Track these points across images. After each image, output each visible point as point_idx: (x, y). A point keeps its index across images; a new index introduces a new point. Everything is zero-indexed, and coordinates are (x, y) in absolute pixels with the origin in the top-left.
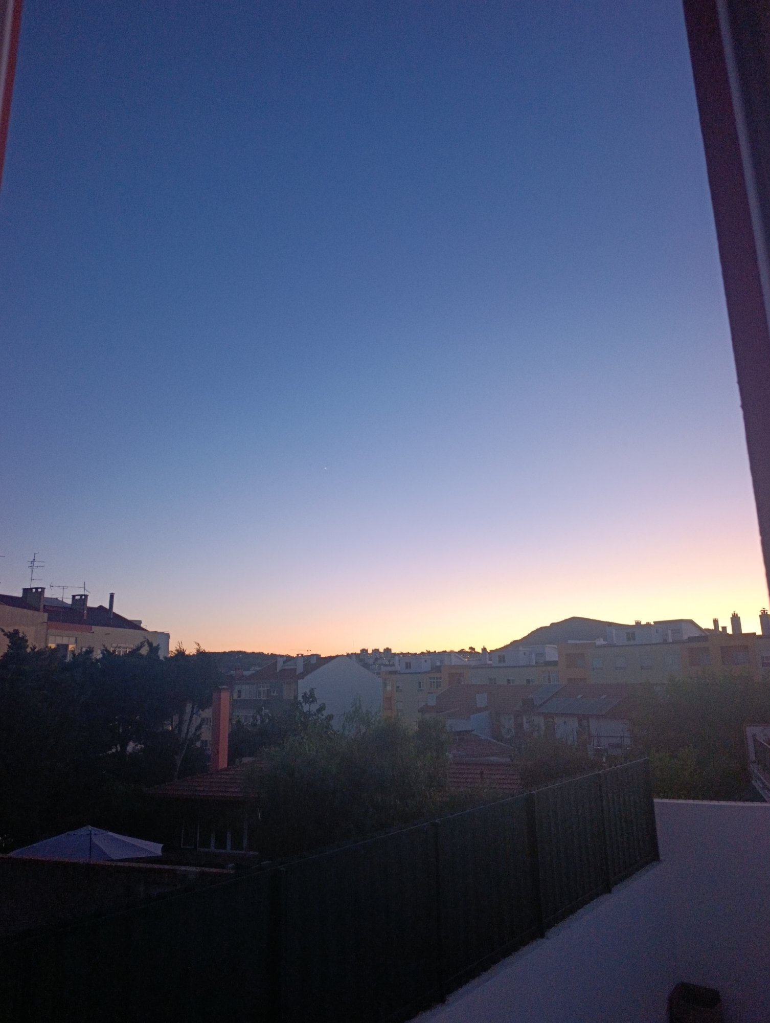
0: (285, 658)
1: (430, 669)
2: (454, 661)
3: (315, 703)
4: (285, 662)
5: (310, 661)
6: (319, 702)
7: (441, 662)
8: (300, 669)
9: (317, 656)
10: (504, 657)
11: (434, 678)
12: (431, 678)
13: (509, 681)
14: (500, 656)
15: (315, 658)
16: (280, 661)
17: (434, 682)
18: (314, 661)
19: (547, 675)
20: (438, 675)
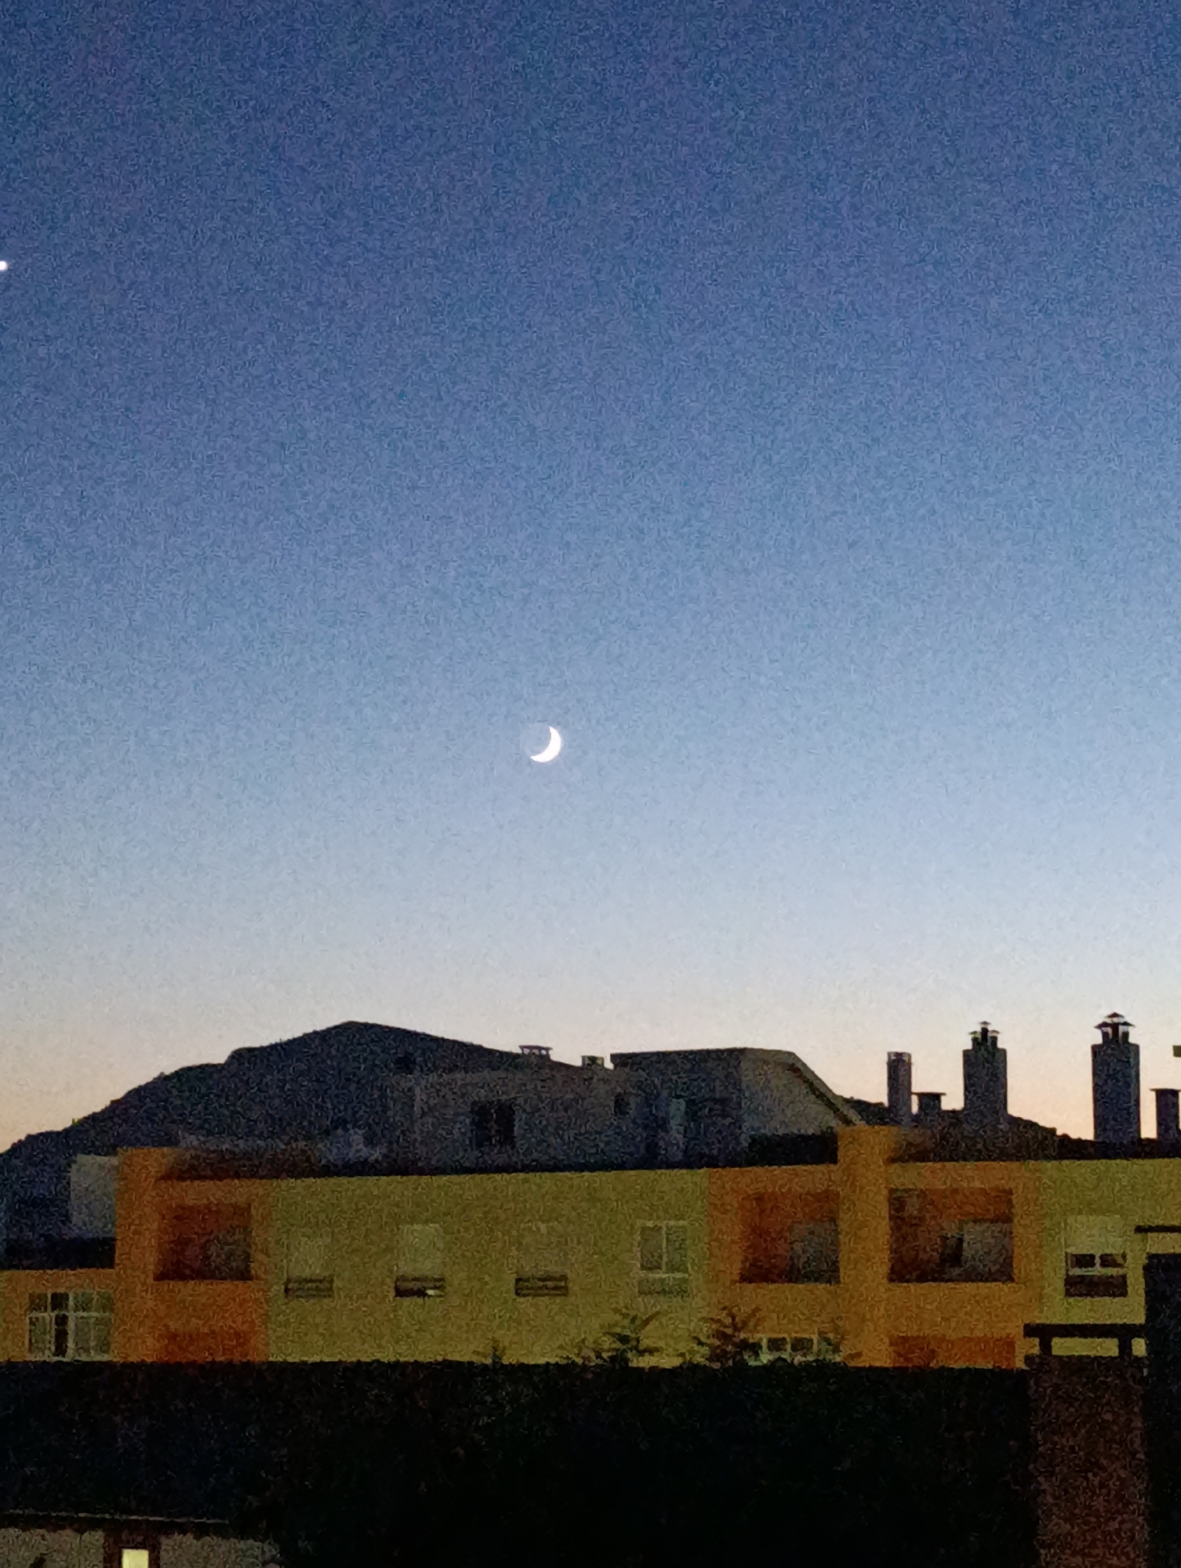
19: (49, 1316)
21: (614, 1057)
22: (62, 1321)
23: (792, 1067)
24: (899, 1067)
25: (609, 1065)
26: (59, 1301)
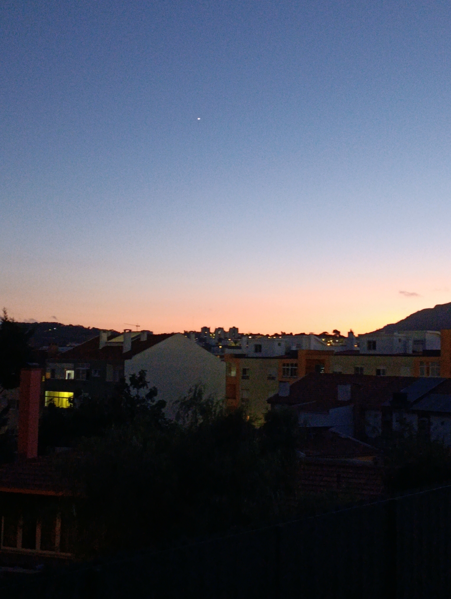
0: (110, 334)
1: (283, 354)
2: (314, 346)
3: (145, 387)
4: (109, 338)
5: (140, 339)
6: (150, 386)
7: (299, 346)
8: (127, 347)
9: (149, 334)
10: (374, 343)
11: (288, 365)
12: (284, 365)
13: (378, 371)
14: (369, 342)
15: (146, 335)
16: (104, 337)
17: (288, 369)
18: (144, 338)
19: (425, 367)
20: (294, 361)
22: (428, 368)
26: (427, 363)
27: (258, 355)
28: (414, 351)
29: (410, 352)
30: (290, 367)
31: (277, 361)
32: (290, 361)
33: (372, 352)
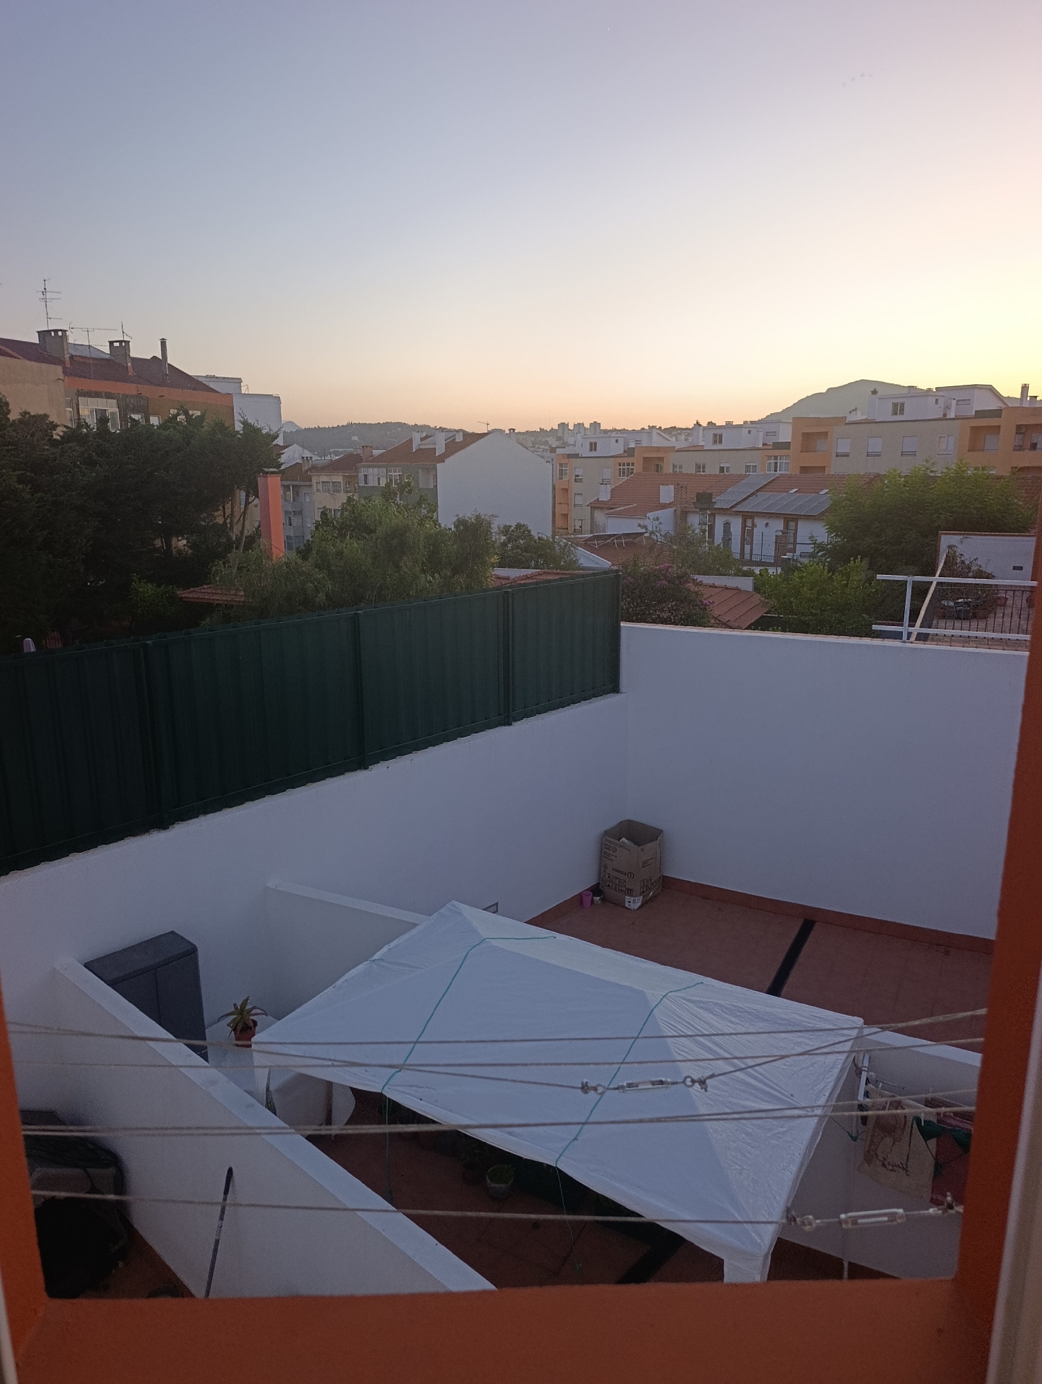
1: (622, 452)
4: (422, 439)
5: (455, 438)
7: (636, 442)
8: (440, 450)
11: (624, 465)
12: (620, 465)
15: (461, 434)
16: (417, 438)
17: (624, 469)
18: (459, 438)
19: (773, 461)
20: (630, 460)
21: (936, 388)
22: (776, 463)
23: (990, 389)
24: (1025, 388)
25: (934, 390)
26: (776, 458)
27: (593, 454)
28: (764, 444)
29: (761, 446)
30: (626, 467)
31: (613, 459)
32: (626, 460)
33: (718, 447)
